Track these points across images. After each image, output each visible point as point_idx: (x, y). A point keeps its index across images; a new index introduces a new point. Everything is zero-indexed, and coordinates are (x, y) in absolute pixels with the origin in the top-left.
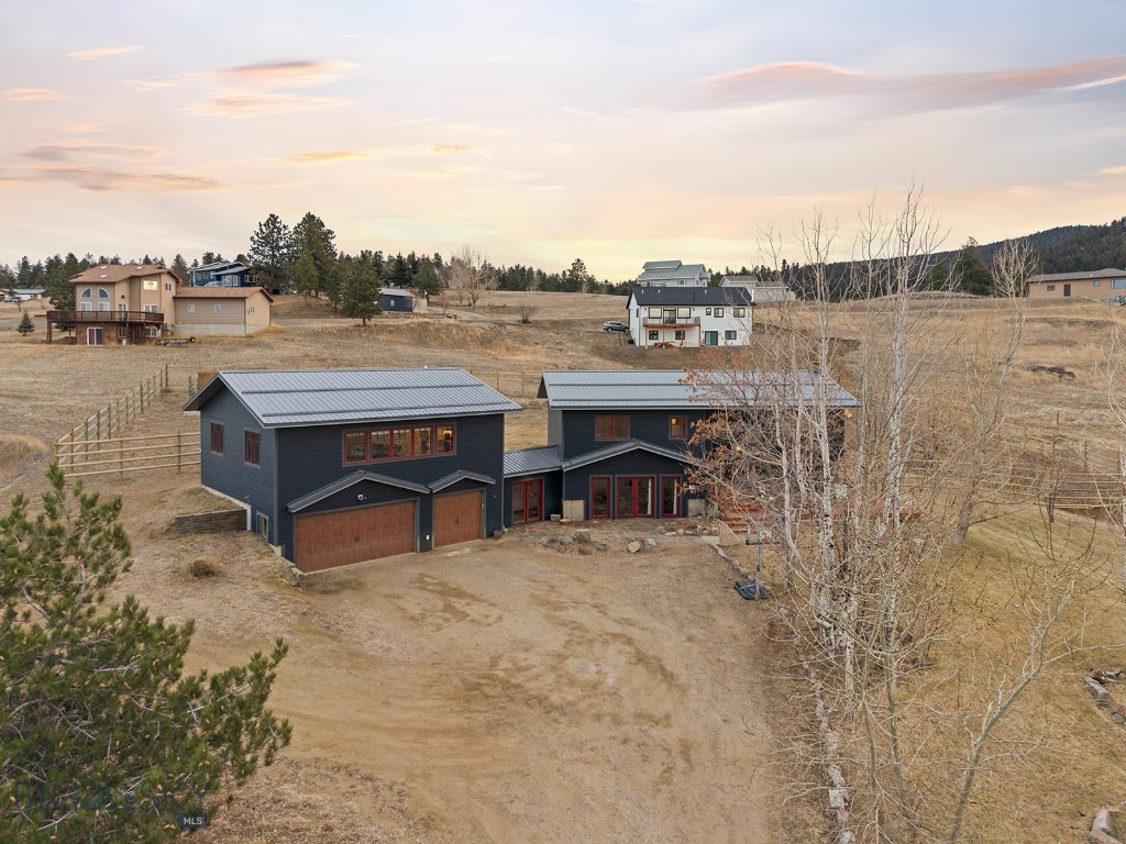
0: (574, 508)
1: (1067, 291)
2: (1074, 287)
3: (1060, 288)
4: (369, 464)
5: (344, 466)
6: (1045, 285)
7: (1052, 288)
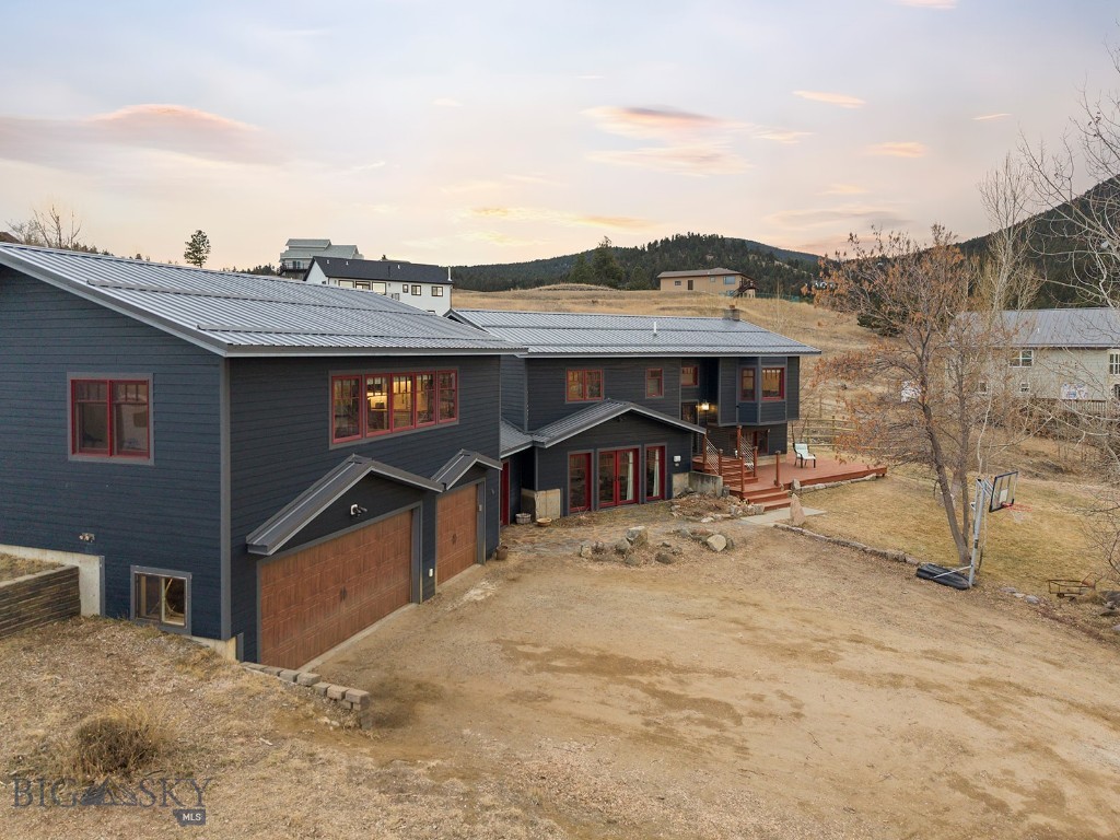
0: (548, 502)
1: (690, 286)
2: (696, 282)
3: (685, 283)
4: (364, 441)
5: (332, 447)
6: (673, 281)
7: (678, 283)
